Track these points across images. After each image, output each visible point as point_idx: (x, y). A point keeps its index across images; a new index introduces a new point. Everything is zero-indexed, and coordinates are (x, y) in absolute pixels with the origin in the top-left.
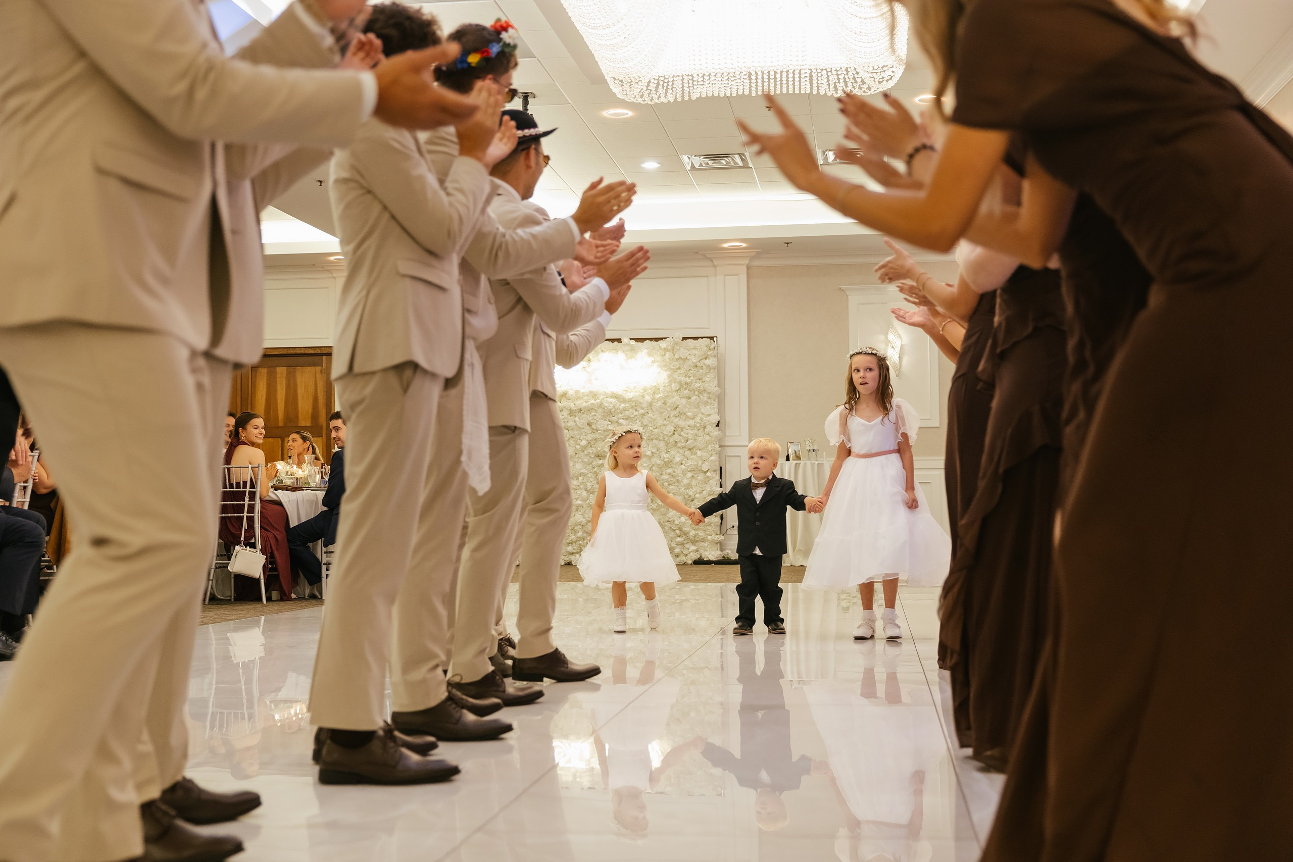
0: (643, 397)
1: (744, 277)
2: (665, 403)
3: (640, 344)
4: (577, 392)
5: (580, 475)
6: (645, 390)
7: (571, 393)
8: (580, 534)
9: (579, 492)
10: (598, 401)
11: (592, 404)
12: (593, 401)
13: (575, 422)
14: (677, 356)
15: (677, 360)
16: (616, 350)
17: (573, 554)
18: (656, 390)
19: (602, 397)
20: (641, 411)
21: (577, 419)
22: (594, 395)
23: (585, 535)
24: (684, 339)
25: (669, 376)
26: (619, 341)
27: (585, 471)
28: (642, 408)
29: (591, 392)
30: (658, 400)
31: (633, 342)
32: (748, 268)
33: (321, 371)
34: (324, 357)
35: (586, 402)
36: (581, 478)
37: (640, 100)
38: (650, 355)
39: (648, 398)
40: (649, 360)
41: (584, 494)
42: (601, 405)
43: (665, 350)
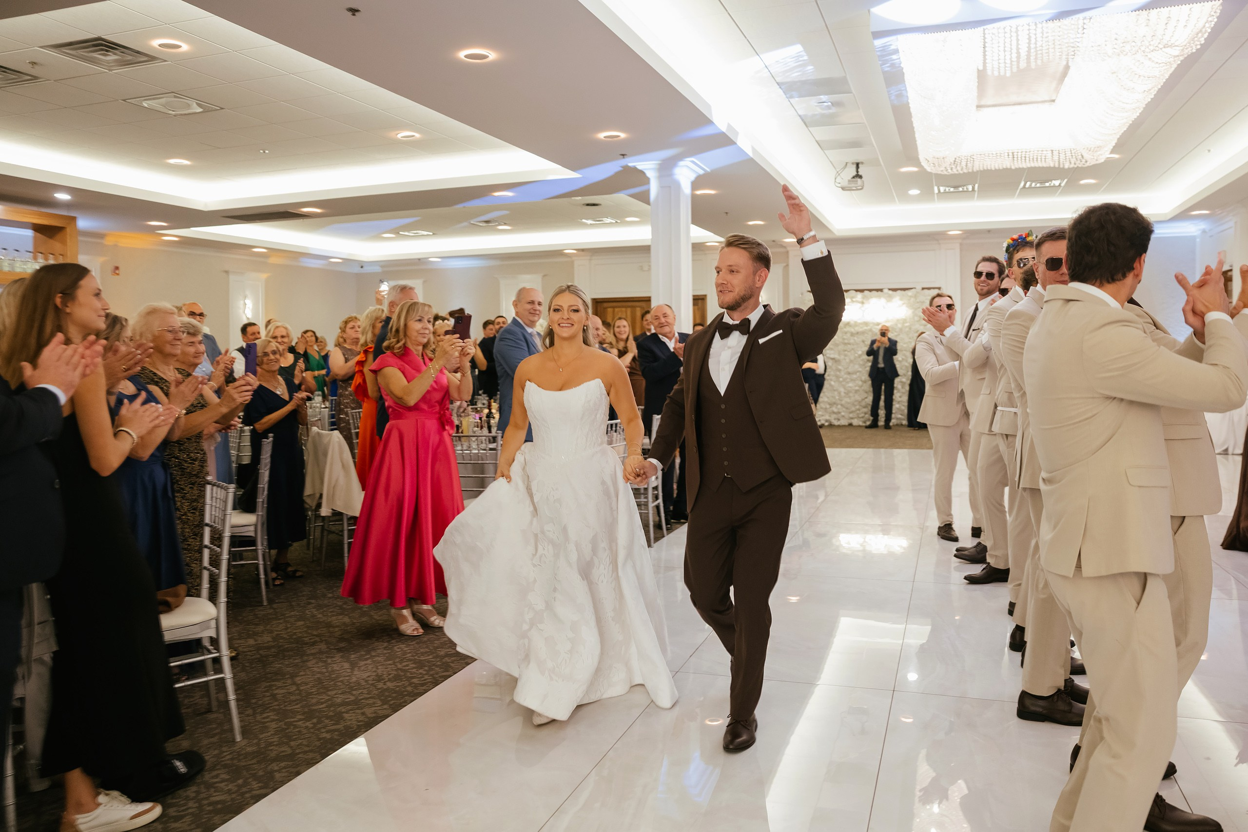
0: (896, 325)
1: (958, 251)
2: (910, 329)
3: (894, 293)
4: (856, 322)
5: (858, 371)
6: (898, 320)
7: (852, 322)
8: (858, 407)
9: (857, 382)
10: (869, 328)
11: (866, 330)
12: (866, 328)
13: (854, 340)
14: (918, 300)
15: (918, 302)
16: (879, 297)
17: (852, 418)
18: (904, 321)
19: (871, 325)
20: (896, 334)
21: (856, 338)
22: (866, 324)
23: (861, 407)
24: (923, 289)
25: (913, 312)
26: (881, 290)
27: (860, 369)
28: (896, 332)
29: (864, 322)
30: (907, 327)
31: (891, 292)
32: (961, 244)
33: (698, 309)
34: (700, 301)
35: (861, 328)
36: (858, 374)
37: (945, 173)
38: (901, 299)
39: (900, 326)
40: (900, 302)
41: (860, 383)
42: (871, 330)
43: (911, 297)
